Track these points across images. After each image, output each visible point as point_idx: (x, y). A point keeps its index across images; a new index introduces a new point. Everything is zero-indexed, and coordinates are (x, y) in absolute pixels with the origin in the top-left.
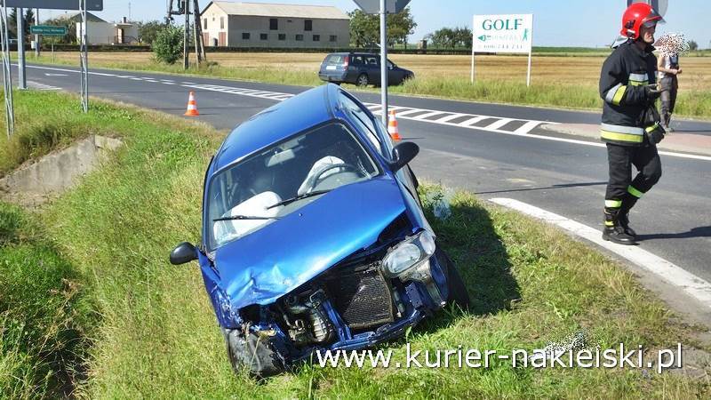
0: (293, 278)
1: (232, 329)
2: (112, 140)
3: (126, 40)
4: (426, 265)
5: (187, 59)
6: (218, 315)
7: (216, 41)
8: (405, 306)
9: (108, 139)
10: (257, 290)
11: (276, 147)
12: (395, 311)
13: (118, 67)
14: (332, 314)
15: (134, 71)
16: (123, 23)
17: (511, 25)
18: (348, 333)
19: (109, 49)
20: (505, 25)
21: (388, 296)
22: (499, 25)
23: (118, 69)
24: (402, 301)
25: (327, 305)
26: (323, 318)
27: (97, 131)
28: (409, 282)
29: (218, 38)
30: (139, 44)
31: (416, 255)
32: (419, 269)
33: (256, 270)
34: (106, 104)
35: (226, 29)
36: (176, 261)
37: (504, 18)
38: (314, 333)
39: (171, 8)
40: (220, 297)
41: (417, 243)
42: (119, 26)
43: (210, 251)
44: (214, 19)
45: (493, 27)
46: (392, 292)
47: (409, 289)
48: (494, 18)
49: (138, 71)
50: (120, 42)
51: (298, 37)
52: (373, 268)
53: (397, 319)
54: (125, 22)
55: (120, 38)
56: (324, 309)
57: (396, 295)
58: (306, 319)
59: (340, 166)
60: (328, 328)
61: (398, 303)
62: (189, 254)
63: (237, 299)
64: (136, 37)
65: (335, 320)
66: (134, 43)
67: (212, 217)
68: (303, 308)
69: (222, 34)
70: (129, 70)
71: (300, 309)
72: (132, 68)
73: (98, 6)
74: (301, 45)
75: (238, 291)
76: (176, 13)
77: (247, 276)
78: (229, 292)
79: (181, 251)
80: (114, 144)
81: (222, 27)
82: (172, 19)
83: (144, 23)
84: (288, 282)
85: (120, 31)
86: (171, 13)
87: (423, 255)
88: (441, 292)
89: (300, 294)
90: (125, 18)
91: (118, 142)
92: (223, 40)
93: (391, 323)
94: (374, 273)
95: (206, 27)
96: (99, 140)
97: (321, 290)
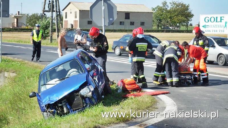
0: (58, 97)
1: (44, 112)
2: (12, 74)
3: (19, 25)
4: (91, 93)
5: (51, 37)
6: (41, 108)
7: (72, 25)
8: (86, 104)
9: (11, 73)
10: (50, 101)
11: (58, 66)
12: (83, 105)
13: (14, 41)
14: (68, 106)
15: (23, 43)
16: (17, 15)
17: (219, 19)
18: (72, 111)
19: (9, 30)
20: (216, 20)
21: (81, 101)
22: (212, 19)
23: (15, 43)
24: (85, 103)
25: (67, 104)
26: (66, 107)
27: (5, 70)
28: (86, 97)
29: (73, 24)
30: (26, 28)
31: (88, 91)
32: (89, 94)
33: (50, 96)
34: (9, 59)
35: (78, 19)
36: (31, 97)
37: (215, 16)
38: (64, 111)
39: (44, 8)
40: (41, 103)
41: (88, 88)
42: (15, 17)
43: (39, 93)
44: (71, 13)
45: (209, 21)
46: (82, 100)
47: (87, 99)
48: (210, 16)
49: (25, 44)
50: (16, 26)
51: (121, 23)
52: (77, 94)
53: (84, 107)
54: (19, 14)
55: (16, 24)
56: (66, 105)
57: (84, 101)
58: (62, 107)
59: (76, 71)
60: (67, 110)
61: (84, 103)
62: (34, 95)
63: (45, 103)
64: (25, 23)
65: (69, 108)
66: (24, 27)
67: (40, 85)
68: (61, 105)
69: (75, 22)
70: (21, 43)
71: (60, 105)
72: (22, 42)
73: (7, 15)
74: (122, 27)
75: (46, 101)
76: (47, 11)
77: (48, 97)
78: (43, 102)
79: (32, 94)
80: (13, 75)
81: (76, 17)
82: (45, 14)
83: (30, 15)
84: (57, 98)
85: (16, 20)
86: (44, 11)
87: (90, 91)
88: (95, 100)
89: (60, 101)
90: (19, 12)
91: (14, 74)
92: (76, 25)
93: (82, 108)
94: (78, 95)
95: (66, 17)
96: (6, 74)
97: (65, 100)
